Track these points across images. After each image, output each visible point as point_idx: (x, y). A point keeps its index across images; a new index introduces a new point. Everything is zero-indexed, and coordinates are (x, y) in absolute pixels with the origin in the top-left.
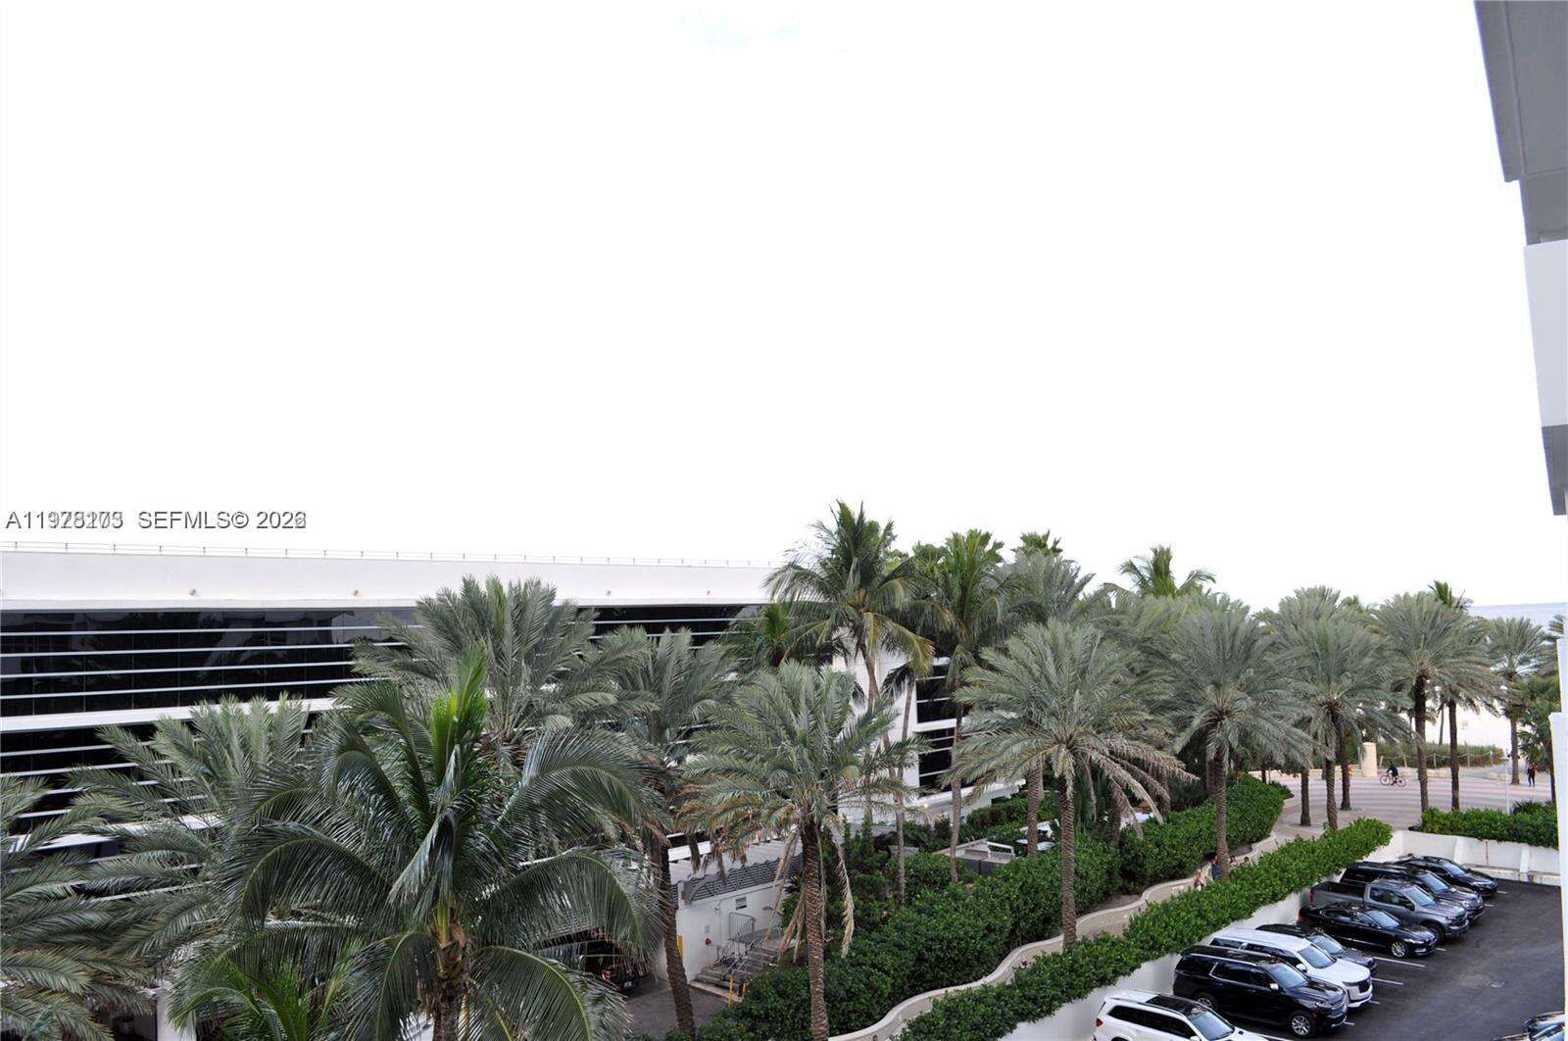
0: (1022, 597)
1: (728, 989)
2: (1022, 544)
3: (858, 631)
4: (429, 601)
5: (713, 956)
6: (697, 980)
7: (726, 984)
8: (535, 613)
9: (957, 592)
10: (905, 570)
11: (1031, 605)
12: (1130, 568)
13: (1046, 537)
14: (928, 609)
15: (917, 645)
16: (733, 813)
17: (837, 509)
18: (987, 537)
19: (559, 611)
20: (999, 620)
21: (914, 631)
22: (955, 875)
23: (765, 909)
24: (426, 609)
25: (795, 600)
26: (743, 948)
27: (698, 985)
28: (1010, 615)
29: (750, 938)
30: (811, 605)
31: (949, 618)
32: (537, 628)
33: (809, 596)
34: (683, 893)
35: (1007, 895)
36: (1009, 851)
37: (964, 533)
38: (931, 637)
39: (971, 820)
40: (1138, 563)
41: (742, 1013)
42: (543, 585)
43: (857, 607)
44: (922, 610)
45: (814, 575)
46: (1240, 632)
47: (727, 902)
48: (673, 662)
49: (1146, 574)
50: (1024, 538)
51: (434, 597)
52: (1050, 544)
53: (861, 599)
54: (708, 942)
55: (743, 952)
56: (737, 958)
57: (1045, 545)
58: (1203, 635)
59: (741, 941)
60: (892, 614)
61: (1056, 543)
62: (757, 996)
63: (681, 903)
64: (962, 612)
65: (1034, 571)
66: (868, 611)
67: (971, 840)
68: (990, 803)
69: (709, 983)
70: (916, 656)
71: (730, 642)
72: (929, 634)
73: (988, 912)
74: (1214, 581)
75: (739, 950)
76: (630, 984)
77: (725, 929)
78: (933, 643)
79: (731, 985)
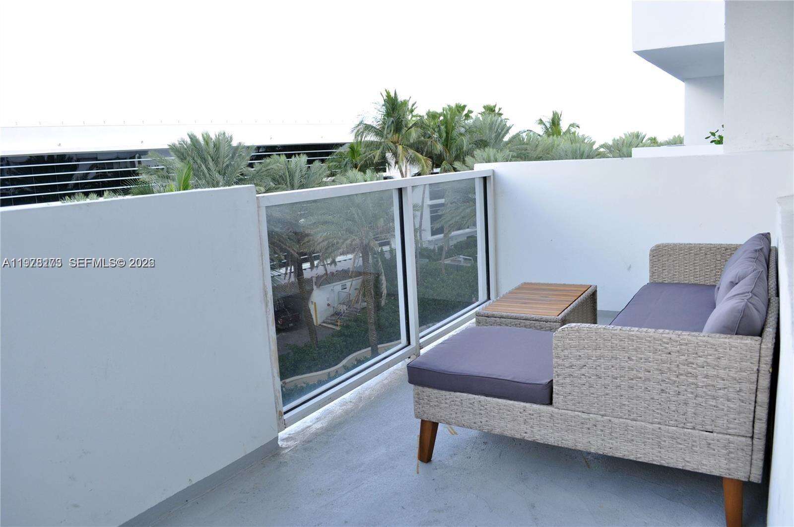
0: (477, 137)
1: (338, 325)
2: (483, 110)
3: (395, 154)
4: (174, 145)
5: (331, 311)
6: (324, 322)
7: (337, 323)
8: (224, 150)
9: (444, 135)
10: (420, 124)
11: (481, 141)
12: (541, 122)
13: (495, 106)
14: (429, 143)
15: (423, 161)
16: (327, 242)
17: (385, 94)
18: (465, 106)
19: (237, 148)
20: (465, 148)
21: (422, 154)
22: (444, 271)
23: (355, 289)
24: (174, 149)
25: (363, 140)
26: (345, 307)
27: (324, 324)
28: (470, 146)
29: (348, 303)
30: (372, 143)
31: (439, 147)
32: (227, 156)
33: (371, 138)
34: (315, 283)
35: (468, 280)
36: (470, 260)
37: (453, 105)
38: (431, 157)
39: (455, 246)
40: (544, 120)
41: (340, 334)
42: (227, 135)
43: (394, 143)
44: (427, 143)
45: (372, 127)
46: (585, 153)
47: (337, 287)
48: (298, 171)
49: (548, 125)
50: (484, 107)
51: (177, 143)
52: (497, 110)
53: (397, 139)
54: (328, 305)
55: (345, 309)
56: (342, 311)
57: (494, 111)
58: (567, 155)
59: (344, 304)
60: (411, 146)
61: (500, 109)
62: (347, 327)
63: (315, 287)
64: (447, 145)
65: (484, 124)
66: (400, 145)
67: (455, 256)
68: (466, 238)
69: (329, 324)
70: (423, 166)
71: (332, 161)
72: (430, 156)
73: (458, 287)
74: (579, 127)
75: (343, 308)
76: (292, 324)
77: (336, 299)
78: (431, 160)
79: (339, 324)
